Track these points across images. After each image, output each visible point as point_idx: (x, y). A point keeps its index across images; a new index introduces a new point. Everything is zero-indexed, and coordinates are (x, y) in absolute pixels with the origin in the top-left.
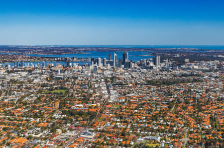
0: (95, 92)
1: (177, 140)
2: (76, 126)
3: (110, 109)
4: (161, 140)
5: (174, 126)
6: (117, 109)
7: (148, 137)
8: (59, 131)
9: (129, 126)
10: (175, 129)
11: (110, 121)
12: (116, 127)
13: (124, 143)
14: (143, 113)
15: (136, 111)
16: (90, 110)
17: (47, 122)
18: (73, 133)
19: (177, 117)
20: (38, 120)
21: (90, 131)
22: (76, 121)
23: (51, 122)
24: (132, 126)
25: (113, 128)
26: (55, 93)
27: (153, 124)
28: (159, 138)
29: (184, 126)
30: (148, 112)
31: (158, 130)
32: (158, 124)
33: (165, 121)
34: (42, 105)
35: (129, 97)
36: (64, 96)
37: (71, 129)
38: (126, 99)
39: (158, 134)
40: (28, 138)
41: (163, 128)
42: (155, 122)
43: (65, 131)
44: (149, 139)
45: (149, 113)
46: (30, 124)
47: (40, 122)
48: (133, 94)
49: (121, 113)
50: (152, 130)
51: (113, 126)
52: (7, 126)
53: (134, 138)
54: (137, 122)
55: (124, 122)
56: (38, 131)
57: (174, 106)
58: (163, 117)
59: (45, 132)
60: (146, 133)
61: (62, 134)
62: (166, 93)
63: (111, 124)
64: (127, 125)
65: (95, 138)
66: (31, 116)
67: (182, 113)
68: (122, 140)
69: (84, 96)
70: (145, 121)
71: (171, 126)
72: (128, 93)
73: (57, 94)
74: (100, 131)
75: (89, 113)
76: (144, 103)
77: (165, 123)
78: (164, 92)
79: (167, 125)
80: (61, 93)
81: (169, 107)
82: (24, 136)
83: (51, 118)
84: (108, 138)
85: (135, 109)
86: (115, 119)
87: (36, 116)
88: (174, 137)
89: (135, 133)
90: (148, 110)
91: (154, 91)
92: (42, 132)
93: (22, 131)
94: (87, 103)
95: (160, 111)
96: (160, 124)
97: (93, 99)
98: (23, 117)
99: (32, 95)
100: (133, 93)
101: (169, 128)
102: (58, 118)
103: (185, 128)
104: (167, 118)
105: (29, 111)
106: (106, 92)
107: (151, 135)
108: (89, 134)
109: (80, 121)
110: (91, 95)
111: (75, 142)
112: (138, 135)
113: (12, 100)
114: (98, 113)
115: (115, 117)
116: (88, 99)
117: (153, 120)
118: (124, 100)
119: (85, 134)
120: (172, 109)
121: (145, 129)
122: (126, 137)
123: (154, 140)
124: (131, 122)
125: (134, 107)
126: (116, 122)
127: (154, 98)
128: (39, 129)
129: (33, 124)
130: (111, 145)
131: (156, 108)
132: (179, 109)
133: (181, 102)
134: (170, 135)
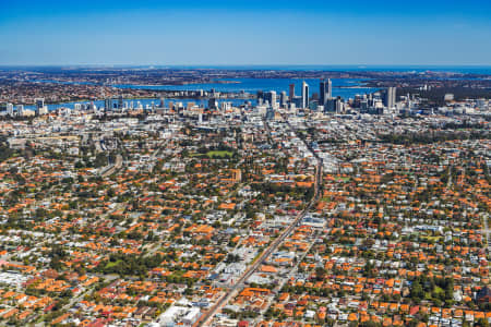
0: (289, 156)
1: (472, 231)
2: (286, 209)
3: (333, 182)
4: (444, 231)
5: (462, 210)
6: (347, 183)
7: (420, 227)
8: (262, 216)
9: (381, 210)
10: (464, 214)
11: (343, 201)
12: (358, 210)
13: (382, 234)
14: (397, 190)
15: (383, 186)
16: (300, 184)
17: (233, 202)
18: (287, 220)
19: (463, 196)
20: (215, 199)
21: (315, 216)
22: (283, 201)
23: (239, 202)
24: (385, 209)
25: (353, 212)
26: (214, 157)
27: (424, 207)
28: (441, 228)
29: (480, 211)
30: (406, 188)
31: (435, 217)
32: (431, 207)
33: (442, 202)
34: (206, 175)
35: (359, 164)
36: (236, 162)
37: (280, 214)
38: (355, 168)
39: (436, 222)
40: (214, 226)
41: (442, 212)
42: (425, 204)
43: (272, 217)
44: (423, 230)
45: (409, 190)
46: (204, 206)
47: (220, 203)
48: (364, 160)
49: (358, 189)
50: (425, 216)
51: (352, 208)
52: (165, 208)
53: (395, 228)
54: (394, 204)
55: (370, 203)
56: (224, 216)
57: (450, 179)
58: (436, 195)
59: (236, 217)
60: (414, 220)
61: (269, 221)
62: (426, 157)
63: (347, 206)
64: (378, 208)
65: (328, 227)
66: (198, 193)
67: (469, 190)
68: (376, 230)
69: (275, 161)
70: (406, 201)
71: (455, 210)
72: (354, 157)
73: (219, 157)
74: (332, 216)
75: (299, 190)
76: (393, 174)
77: (443, 206)
78: (423, 155)
79: (450, 209)
80: (227, 157)
81: (442, 180)
82: (205, 223)
83: (237, 196)
84: (351, 228)
85: (381, 183)
86: (352, 199)
87: (208, 193)
88: (465, 227)
89: (395, 220)
90: (406, 185)
91: (402, 154)
92: (232, 217)
93: (197, 214)
94: (287, 173)
95: (428, 186)
96: (436, 208)
97: (293, 165)
98: (185, 194)
99: (174, 159)
100: (363, 156)
101: (452, 213)
102: (248, 197)
103: (480, 214)
104: (444, 197)
105: (188, 185)
106: (311, 154)
107: (425, 223)
108: (315, 221)
109: (289, 201)
110: (286, 160)
111: (297, 232)
112: (402, 224)
113: (143, 168)
114: (316, 190)
115: (351, 196)
116: (285, 166)
117: (421, 200)
118: (351, 170)
119: (308, 220)
120: (449, 184)
121: (410, 214)
122: (382, 225)
123: (433, 231)
124: (381, 203)
125: (378, 181)
126: (356, 203)
127: (407, 166)
128: (225, 212)
129: (210, 206)
130: (360, 237)
131: (420, 182)
132: (461, 183)
133: (460, 173)
134: (456, 223)
